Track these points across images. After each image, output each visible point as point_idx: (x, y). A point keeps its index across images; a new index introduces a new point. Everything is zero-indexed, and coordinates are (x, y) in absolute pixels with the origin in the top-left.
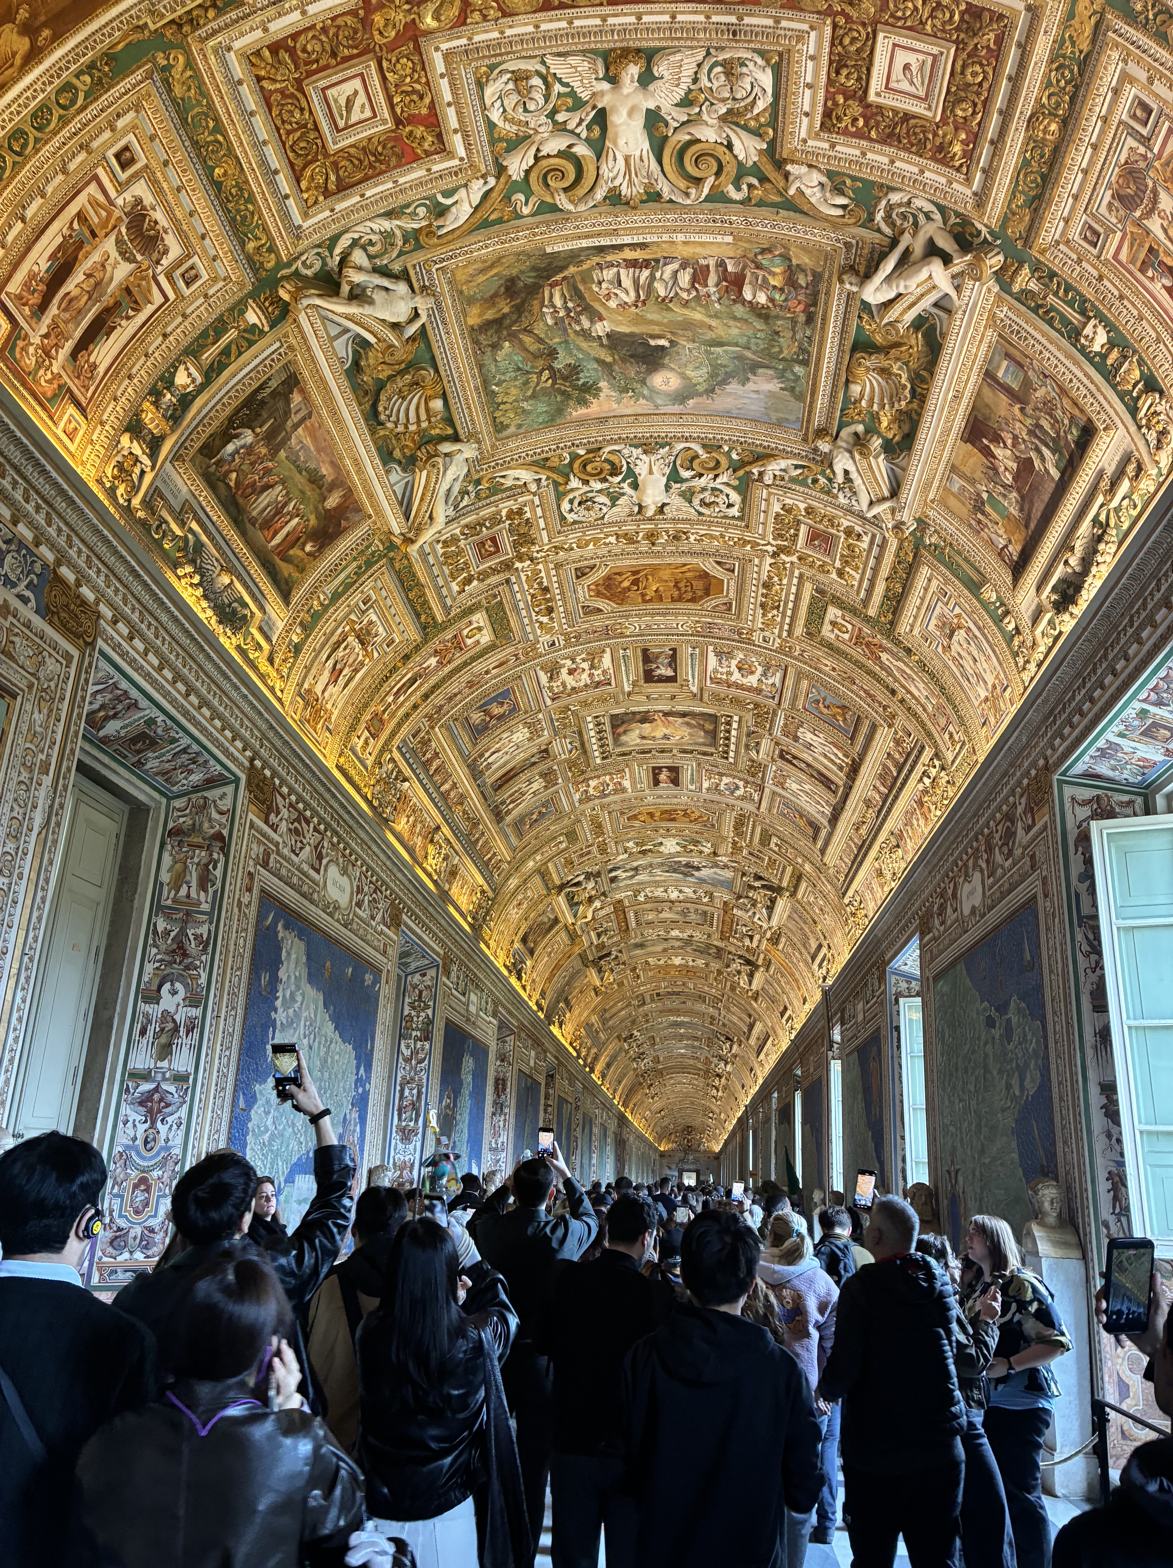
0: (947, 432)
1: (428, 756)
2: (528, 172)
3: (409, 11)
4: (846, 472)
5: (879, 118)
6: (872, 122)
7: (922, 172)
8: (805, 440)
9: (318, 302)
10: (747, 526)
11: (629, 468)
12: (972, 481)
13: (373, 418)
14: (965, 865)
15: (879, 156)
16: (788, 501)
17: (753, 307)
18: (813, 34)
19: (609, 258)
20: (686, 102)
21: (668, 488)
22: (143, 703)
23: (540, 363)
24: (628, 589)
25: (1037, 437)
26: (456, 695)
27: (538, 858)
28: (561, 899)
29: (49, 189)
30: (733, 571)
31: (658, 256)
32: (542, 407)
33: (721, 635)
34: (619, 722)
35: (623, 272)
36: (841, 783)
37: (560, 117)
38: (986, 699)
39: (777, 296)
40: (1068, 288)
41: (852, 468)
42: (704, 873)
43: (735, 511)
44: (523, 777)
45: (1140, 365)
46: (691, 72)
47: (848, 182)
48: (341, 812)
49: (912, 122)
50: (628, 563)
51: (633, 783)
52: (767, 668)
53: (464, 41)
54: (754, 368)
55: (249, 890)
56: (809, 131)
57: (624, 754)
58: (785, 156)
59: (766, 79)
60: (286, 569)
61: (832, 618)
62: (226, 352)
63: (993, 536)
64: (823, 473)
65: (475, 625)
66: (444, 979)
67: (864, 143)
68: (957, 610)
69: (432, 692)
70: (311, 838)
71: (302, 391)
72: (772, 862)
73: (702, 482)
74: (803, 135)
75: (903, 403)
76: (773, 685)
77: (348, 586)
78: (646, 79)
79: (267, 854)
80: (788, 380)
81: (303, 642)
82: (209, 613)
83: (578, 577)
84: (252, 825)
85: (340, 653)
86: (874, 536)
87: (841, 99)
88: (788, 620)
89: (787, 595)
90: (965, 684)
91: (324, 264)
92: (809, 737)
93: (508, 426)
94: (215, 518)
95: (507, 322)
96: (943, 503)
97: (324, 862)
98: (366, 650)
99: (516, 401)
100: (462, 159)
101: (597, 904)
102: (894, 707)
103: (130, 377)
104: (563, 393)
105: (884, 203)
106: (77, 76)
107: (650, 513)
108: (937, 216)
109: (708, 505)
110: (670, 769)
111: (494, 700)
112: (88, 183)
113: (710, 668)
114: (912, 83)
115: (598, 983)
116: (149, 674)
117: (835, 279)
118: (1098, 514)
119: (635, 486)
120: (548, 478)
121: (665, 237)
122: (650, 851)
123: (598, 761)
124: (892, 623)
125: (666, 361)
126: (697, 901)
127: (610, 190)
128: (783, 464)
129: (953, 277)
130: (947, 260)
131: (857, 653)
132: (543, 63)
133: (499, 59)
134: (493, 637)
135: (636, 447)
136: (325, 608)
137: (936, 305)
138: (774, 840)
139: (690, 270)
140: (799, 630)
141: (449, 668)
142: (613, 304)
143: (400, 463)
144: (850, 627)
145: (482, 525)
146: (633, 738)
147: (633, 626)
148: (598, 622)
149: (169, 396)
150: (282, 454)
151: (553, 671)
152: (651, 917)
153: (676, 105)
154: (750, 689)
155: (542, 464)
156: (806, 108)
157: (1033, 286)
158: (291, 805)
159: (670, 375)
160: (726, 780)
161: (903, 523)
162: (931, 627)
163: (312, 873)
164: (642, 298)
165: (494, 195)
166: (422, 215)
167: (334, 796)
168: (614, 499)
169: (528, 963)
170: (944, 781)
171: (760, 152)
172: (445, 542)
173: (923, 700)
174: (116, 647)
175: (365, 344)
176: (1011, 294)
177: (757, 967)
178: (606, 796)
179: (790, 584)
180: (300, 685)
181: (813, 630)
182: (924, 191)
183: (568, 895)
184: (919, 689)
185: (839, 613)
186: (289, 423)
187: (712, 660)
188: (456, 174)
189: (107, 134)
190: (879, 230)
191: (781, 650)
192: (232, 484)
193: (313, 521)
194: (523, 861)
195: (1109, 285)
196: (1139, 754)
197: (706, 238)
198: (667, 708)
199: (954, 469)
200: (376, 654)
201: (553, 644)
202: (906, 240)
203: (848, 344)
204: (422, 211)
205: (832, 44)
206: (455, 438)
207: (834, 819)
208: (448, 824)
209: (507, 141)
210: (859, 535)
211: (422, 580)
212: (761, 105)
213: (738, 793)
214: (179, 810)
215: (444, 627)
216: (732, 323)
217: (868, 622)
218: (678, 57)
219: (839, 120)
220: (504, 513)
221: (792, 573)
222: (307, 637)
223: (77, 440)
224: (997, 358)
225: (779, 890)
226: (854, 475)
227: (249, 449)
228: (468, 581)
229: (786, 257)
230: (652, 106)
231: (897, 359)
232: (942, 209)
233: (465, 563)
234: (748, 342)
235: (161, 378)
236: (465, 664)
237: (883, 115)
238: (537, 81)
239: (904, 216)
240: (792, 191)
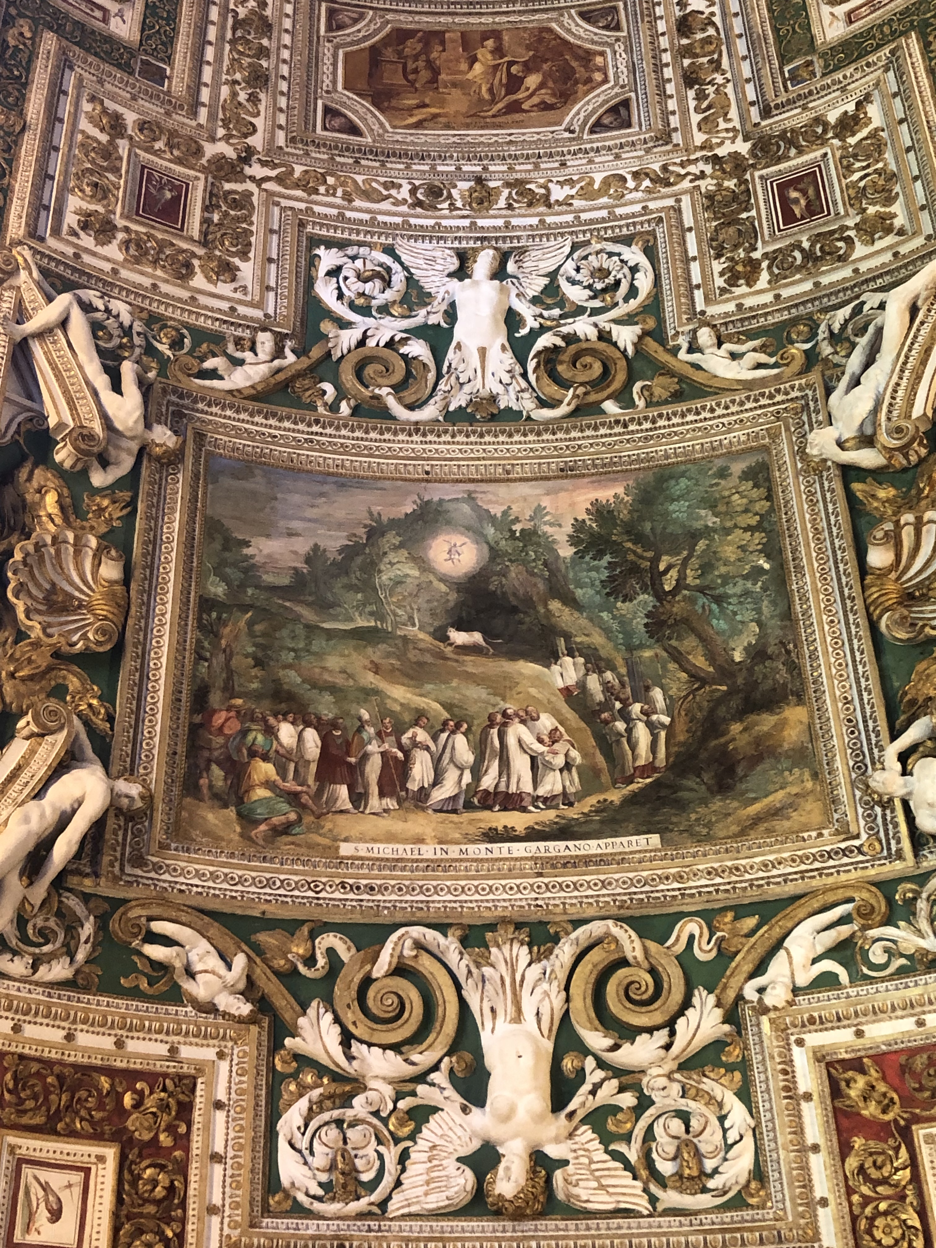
2: (687, 1004)
5: (98, 1115)
6: (110, 1104)
7: (16, 1030)
8: (200, 437)
10: (302, 224)
11: (522, 362)
16: (227, 289)
20: (420, 1116)
23: (678, 608)
24: (529, 68)
30: (328, 111)
32: (679, 511)
35: (527, 787)
37: (628, 1100)
39: (260, 738)
41: (108, 397)
43: (327, 259)
46: (413, 1169)
47: (144, 985)
49: (39, 1120)
50: (529, 134)
54: (298, 586)
56: (215, 1073)
58: (254, 1029)
59: (289, 1163)
64: (164, 367)
67: (121, 1064)
74: (224, 1066)
75: (18, 556)
78: (484, 1163)
80: (234, 565)
83: (626, 103)
86: (56, 232)
87: (164, 1139)
89: (219, 58)
93: (746, 476)
95: (735, 703)
99: (727, 531)
100: (800, 1043)
104: (639, 538)
105: (80, 956)
109: (376, 275)
117: (160, 795)
120: (675, 351)
121: (454, 853)
125: (453, 597)
127: (547, 955)
132: (653, 1200)
133: (728, 1216)
135: (509, 409)
142: (546, 722)
145: (808, 255)
153: (435, 1110)
155: (686, 387)
156: (220, 1116)
159: (449, 568)
164: (494, 732)
165: (748, 968)
166: (879, 949)
168: (552, 289)
171: (295, 1029)
172: (886, 231)
179: (216, 86)
188: (811, 1017)
190: (88, 900)
197: (387, 851)
203: (129, 658)
204: (877, 955)
205: (182, 1239)
206: (849, 473)
209: (718, 1064)
210: (85, 226)
212: (296, 1115)
216: (339, 680)
218: (433, 1200)
219: (164, 1107)
221: (212, 116)
228: (847, 124)
230: (475, 1113)
231: (37, 645)
233: (848, 170)
234: (309, 639)
237: (91, 1121)
238: (666, 1168)
239: (46, 935)
240: (240, 961)
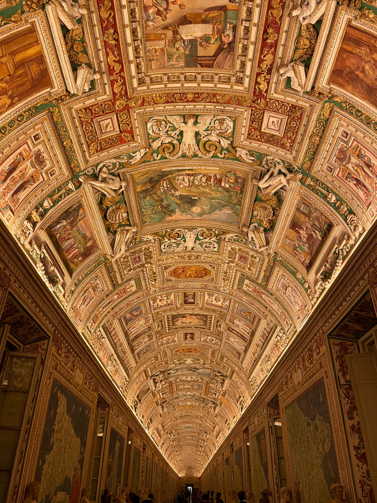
0: (284, 226)
1: (111, 329)
2: (158, 148)
3: (127, 101)
4: (252, 238)
6: (262, 137)
7: (277, 151)
8: (239, 228)
9: (92, 182)
10: (220, 254)
11: (183, 236)
12: (293, 241)
13: (105, 218)
14: (295, 367)
15: (264, 147)
16: (233, 247)
17: (224, 188)
18: (246, 112)
19: (181, 173)
20: (207, 130)
21: (195, 242)
22: (21, 310)
23: (158, 203)
24: (181, 273)
25: (314, 227)
26: (122, 308)
27: (145, 366)
28: (152, 381)
29: (12, 145)
30: (215, 268)
31: (196, 173)
32: (158, 217)
33: (210, 288)
34: (174, 318)
35: (185, 177)
36: (248, 338)
37: (169, 133)
38: (299, 310)
39: (232, 185)
40: (323, 184)
41: (254, 236)
42: (200, 371)
43: (216, 249)
44: (142, 337)
45: (346, 206)
46: (209, 122)
47: (255, 153)
48: (82, 349)
49: (274, 137)
50: (181, 265)
51: (178, 338)
52: (224, 299)
53: (143, 110)
54: (224, 206)
55: (50, 378)
56: (243, 139)
57: (176, 329)
58: (236, 145)
59: (231, 124)
60: (72, 266)
61: (246, 283)
62: (61, 197)
63: (300, 258)
64: (244, 238)
65: (131, 285)
66: (111, 412)
67: (260, 143)
68: (288, 281)
69: (115, 307)
70: (71, 359)
71: (83, 209)
72: (224, 367)
73: (206, 240)
75: (270, 217)
76: (226, 305)
77: (91, 271)
78: (196, 123)
79: (57, 365)
80: (234, 210)
81: (75, 290)
82: (46, 279)
83: (165, 269)
84: (53, 355)
85: (86, 294)
86: (260, 258)
87: (253, 130)
88: (232, 284)
89: (232, 276)
90: (291, 305)
91: (94, 171)
92: (238, 323)
93: (147, 222)
94: (51, 248)
95: (149, 191)
96: (283, 247)
97: (75, 368)
98: (95, 293)
99: (150, 214)
100: (139, 143)
101: (163, 383)
102: (267, 313)
103: (30, 203)
104: (164, 212)
105: (265, 159)
106: (24, 112)
107: (189, 249)
108: (282, 163)
109: (208, 247)
110: (191, 334)
111: (135, 310)
112: (24, 144)
113: (206, 299)
114: (274, 126)
115: (162, 412)
116: (24, 300)
117: (250, 180)
118: (335, 251)
119: (185, 241)
120: (158, 238)
121: (199, 168)
122: (182, 363)
123: (167, 331)
124: (266, 285)
125: (197, 204)
126: (197, 381)
127: (183, 153)
128: (232, 235)
129: (287, 180)
130: (285, 175)
131: (254, 295)
132: (165, 117)
133: (152, 116)
134: (136, 289)
135: (186, 229)
136: (83, 278)
137: (281, 188)
138: (225, 358)
139: (205, 177)
140: (235, 287)
141: (121, 299)
142: (181, 186)
143: (112, 232)
144: (252, 286)
145: (136, 252)
146: (179, 323)
147: (181, 285)
148: (170, 284)
149: (41, 209)
150: (75, 228)
151: (155, 300)
152: (181, 387)
153: (204, 131)
154: (218, 306)
155: (156, 234)
156: (243, 133)
157: (312, 183)
158: (66, 347)
159: (197, 208)
160: (209, 338)
161: (270, 254)
162: (279, 286)
163: (71, 372)
164: (191, 185)
165: (148, 154)
166: (125, 158)
167: (80, 344)
168: (178, 245)
169: (139, 405)
170: (285, 337)
171: (229, 144)
172: (124, 257)
173: (277, 310)
174: (14, 291)
175: (105, 195)
176: (304, 185)
177: (217, 405)
178: (169, 343)
179: (233, 272)
180: (72, 304)
181: (240, 287)
182: (278, 156)
183: (153, 379)
184: (275, 307)
185: (249, 282)
186: (78, 219)
187: (207, 297)
188: (137, 147)
189: (32, 130)
190: (264, 167)
191: (229, 294)
192: (58, 238)
193: (82, 250)
194: (140, 367)
195: (336, 183)
196: (355, 328)
197: (211, 168)
198: (191, 313)
199: (287, 237)
200: (98, 294)
201: (155, 291)
202: (272, 170)
203: (254, 200)
205: (251, 115)
206: (130, 225)
207: (246, 351)
208: (116, 354)
209: (153, 139)
210: (256, 257)
211: (115, 270)
212: (230, 131)
213: (213, 342)
214: (27, 349)
215: (121, 285)
216: (218, 193)
217: (258, 285)
218: (205, 117)
219: (253, 136)
220: (143, 249)
221: (234, 269)
222: (76, 288)
223: (10, 222)
224: (300, 204)
225: (226, 377)
226: (255, 239)
227: (65, 227)
228: (130, 270)
229: (235, 174)
230: (197, 131)
231: (269, 204)
232: (283, 161)
233: (130, 264)
234: (222, 199)
235: (39, 204)
236: (127, 297)
237: (265, 135)
238: (163, 122)
239: (271, 163)
240: (238, 155)
